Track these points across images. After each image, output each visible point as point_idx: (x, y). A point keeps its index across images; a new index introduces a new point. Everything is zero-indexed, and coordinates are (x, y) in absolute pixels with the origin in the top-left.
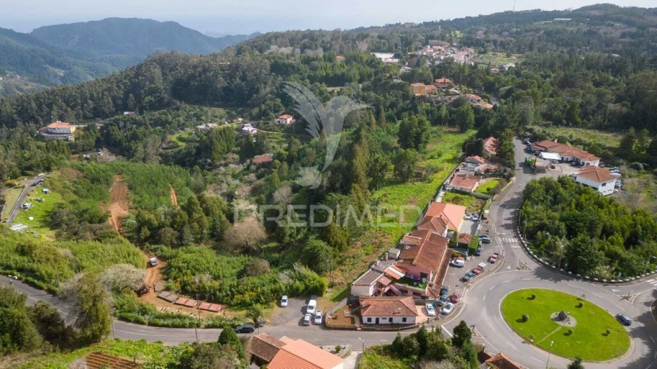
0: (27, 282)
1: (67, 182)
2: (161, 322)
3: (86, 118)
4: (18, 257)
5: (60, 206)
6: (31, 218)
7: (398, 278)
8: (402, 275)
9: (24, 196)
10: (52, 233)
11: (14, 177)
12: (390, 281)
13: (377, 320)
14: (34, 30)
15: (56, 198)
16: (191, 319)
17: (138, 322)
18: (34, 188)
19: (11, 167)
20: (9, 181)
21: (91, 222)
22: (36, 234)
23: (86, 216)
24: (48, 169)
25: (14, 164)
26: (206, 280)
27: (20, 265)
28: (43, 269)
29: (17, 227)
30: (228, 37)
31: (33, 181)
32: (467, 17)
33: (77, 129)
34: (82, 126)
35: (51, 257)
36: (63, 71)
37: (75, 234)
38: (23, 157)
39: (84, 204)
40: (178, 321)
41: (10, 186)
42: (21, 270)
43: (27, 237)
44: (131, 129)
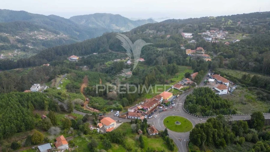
0: (59, 100)
1: (72, 77)
2: (84, 111)
3: (82, 54)
4: (58, 95)
5: (69, 84)
6: (62, 86)
7: (140, 109)
8: (141, 108)
9: (61, 80)
10: (66, 90)
11: (59, 74)
12: (138, 109)
13: (131, 117)
14: (71, 17)
15: (69, 81)
16: (90, 112)
17: (80, 111)
18: (63, 78)
19: (58, 72)
20: (58, 76)
21: (76, 88)
22: (63, 90)
23: (75, 87)
24: (68, 73)
25: (59, 71)
26: (97, 105)
27: (58, 97)
28: (63, 98)
29: (59, 88)
30: (139, 21)
31: (64, 76)
32: (237, 14)
33: (79, 58)
34: (80, 57)
35: (64, 95)
36: (79, 33)
37: (71, 91)
38: (62, 69)
39: (75, 84)
40: (87, 112)
41: (58, 77)
42: (58, 98)
43: (60, 91)
44: (95, 59)
